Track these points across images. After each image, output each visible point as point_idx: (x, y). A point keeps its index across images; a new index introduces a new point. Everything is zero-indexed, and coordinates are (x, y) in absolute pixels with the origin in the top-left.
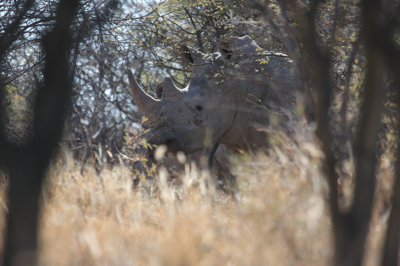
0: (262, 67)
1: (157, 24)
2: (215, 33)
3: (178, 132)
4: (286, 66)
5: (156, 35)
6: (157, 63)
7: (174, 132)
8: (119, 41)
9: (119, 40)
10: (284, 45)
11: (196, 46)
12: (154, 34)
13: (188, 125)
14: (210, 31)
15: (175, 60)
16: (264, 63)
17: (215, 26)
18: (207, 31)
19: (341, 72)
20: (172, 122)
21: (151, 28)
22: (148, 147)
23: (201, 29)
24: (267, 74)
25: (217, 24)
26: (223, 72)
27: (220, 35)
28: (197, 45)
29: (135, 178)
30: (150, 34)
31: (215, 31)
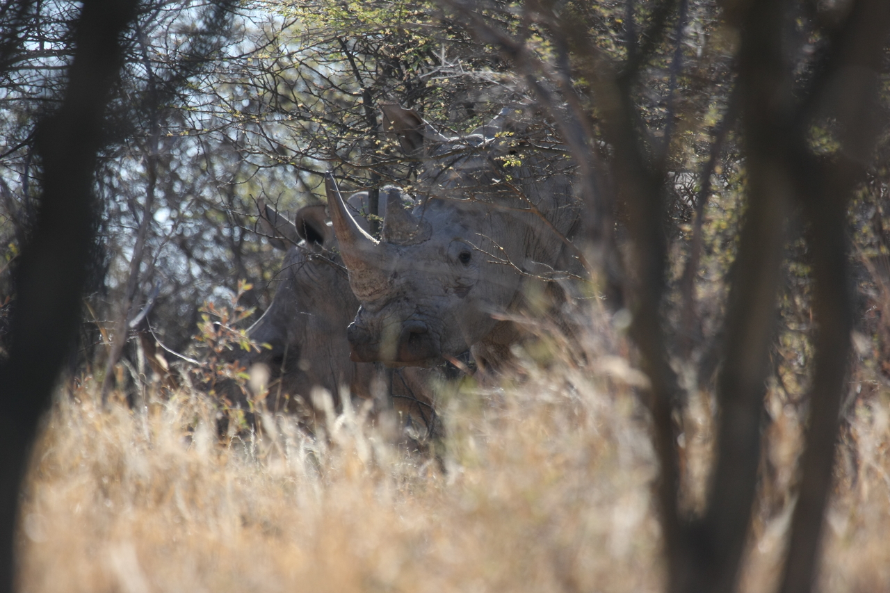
0: (508, 174)
1: (277, 73)
2: (405, 95)
3: (427, 315)
4: (561, 172)
5: (273, 95)
6: (274, 159)
7: (420, 313)
8: (191, 107)
9: (190, 104)
10: (556, 126)
11: (361, 121)
12: (269, 93)
13: (443, 296)
14: (394, 91)
15: (313, 153)
16: (513, 165)
17: (404, 78)
18: (386, 90)
19: (683, 187)
20: (415, 290)
21: (263, 79)
22: (251, 347)
23: (374, 84)
24: (518, 188)
25: (409, 75)
26: (422, 182)
27: (414, 101)
28: (365, 120)
29: (219, 416)
30: (261, 94)
31: (404, 90)
